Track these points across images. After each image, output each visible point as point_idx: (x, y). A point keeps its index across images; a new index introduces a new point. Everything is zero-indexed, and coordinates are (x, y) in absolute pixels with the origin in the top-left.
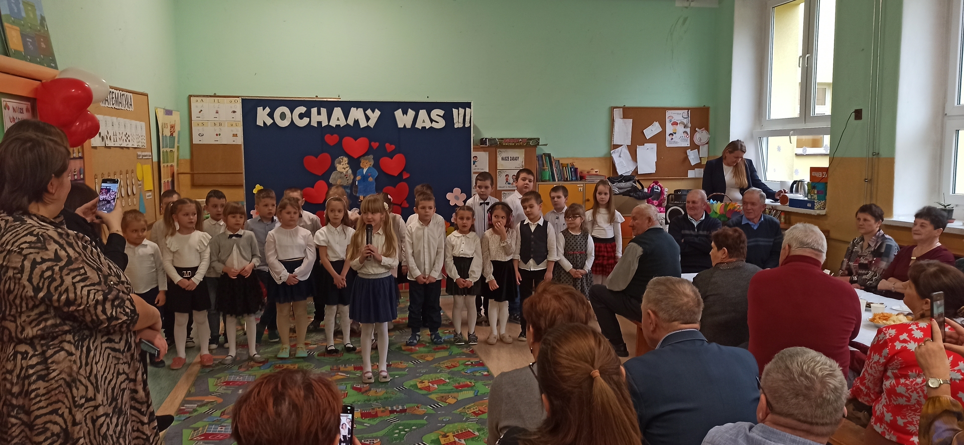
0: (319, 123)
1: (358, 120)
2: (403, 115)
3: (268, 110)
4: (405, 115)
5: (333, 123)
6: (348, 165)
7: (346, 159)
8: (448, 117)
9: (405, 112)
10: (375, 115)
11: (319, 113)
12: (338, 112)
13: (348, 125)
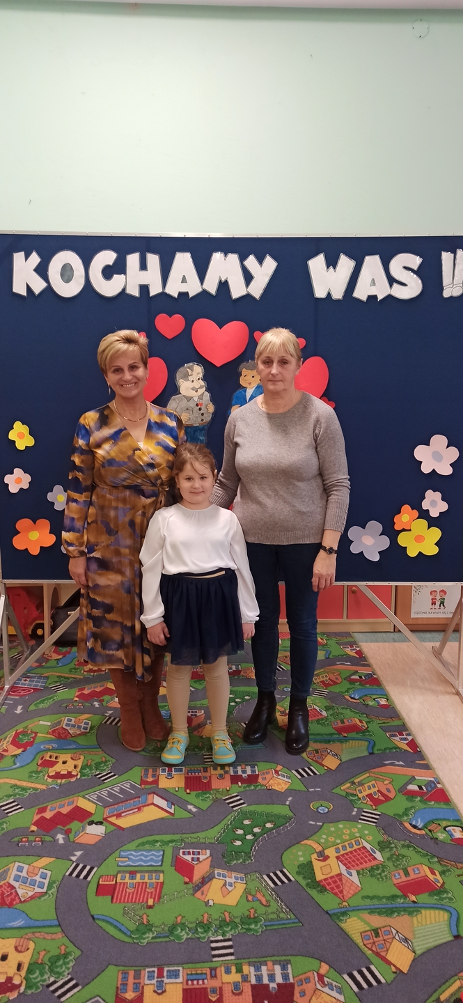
0: (144, 289)
1: (226, 282)
2: (328, 267)
3: (35, 259)
4: (331, 268)
5: (173, 289)
6: (202, 383)
7: (198, 371)
8: (430, 274)
9: (332, 262)
10: (264, 271)
11: (143, 266)
12: (183, 262)
13: (205, 293)
